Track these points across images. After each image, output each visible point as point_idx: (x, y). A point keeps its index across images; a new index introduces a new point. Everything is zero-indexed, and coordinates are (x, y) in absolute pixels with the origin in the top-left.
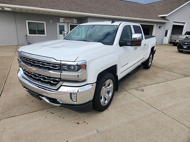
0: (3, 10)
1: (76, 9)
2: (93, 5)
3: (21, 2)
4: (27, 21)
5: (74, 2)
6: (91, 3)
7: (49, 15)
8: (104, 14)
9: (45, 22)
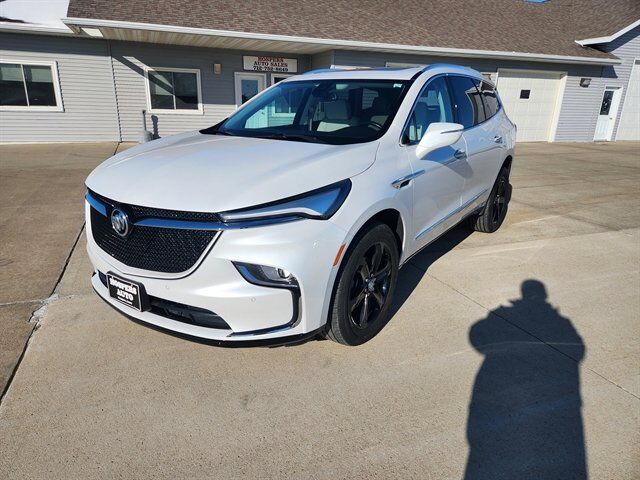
0: (79, 36)
1: (293, 28)
2: (349, 13)
3: (130, 10)
4: (146, 69)
6: (346, 5)
9: (198, 72)
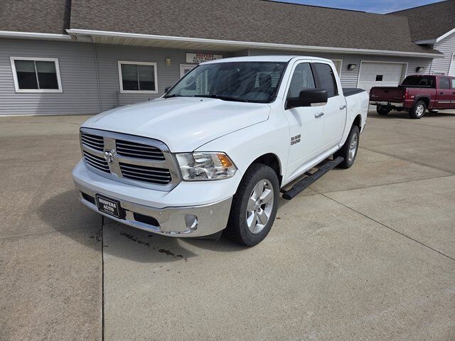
0: (74, 40)
2: (259, 23)
3: (112, 24)
4: (120, 63)
5: (217, 18)
6: (256, 18)
7: (164, 48)
8: (284, 43)
9: (155, 64)
